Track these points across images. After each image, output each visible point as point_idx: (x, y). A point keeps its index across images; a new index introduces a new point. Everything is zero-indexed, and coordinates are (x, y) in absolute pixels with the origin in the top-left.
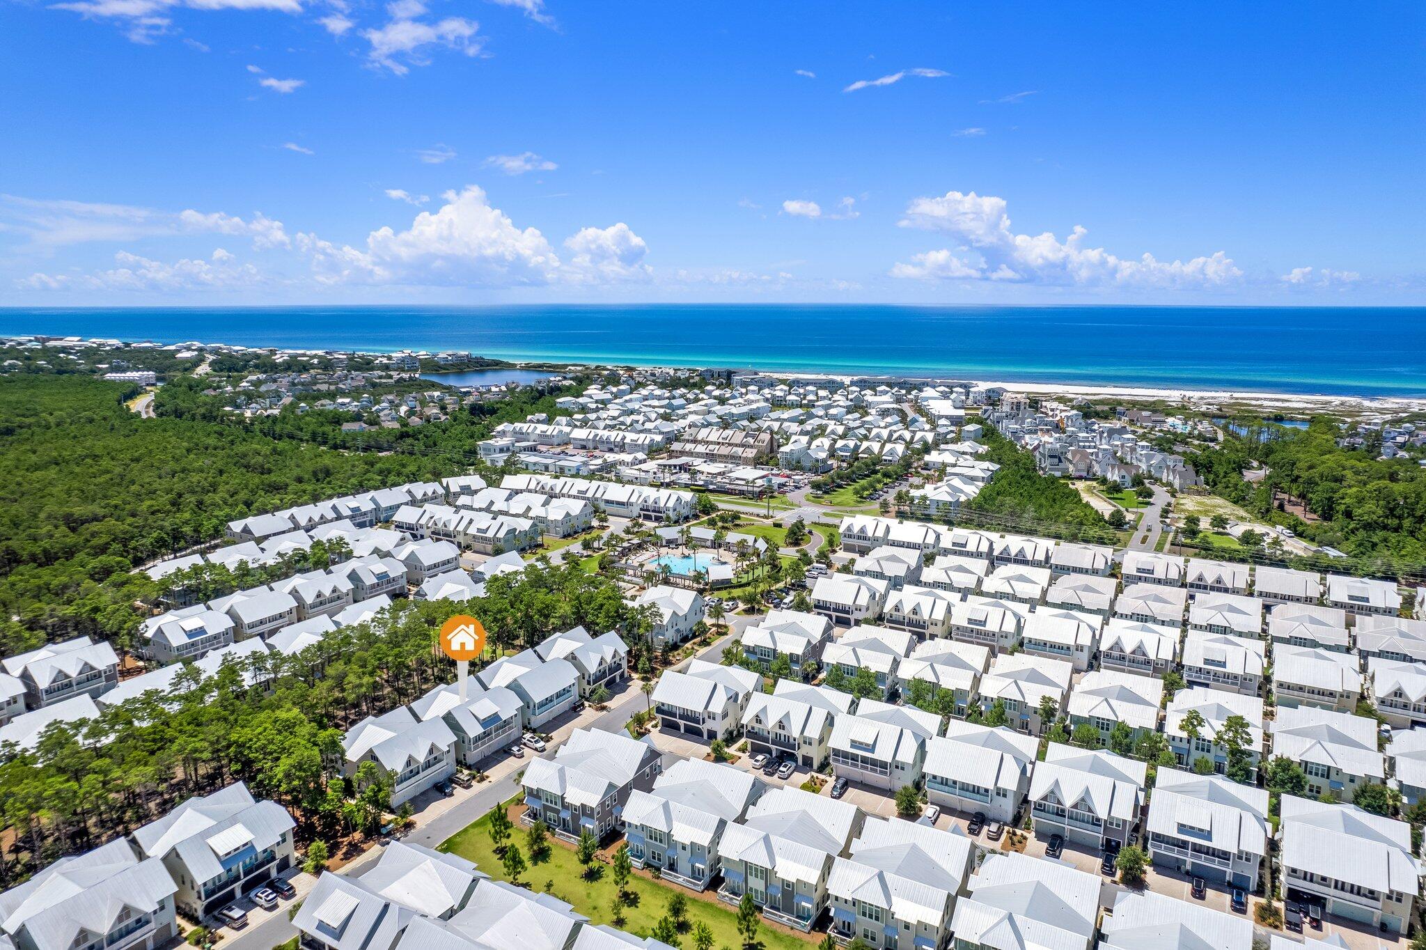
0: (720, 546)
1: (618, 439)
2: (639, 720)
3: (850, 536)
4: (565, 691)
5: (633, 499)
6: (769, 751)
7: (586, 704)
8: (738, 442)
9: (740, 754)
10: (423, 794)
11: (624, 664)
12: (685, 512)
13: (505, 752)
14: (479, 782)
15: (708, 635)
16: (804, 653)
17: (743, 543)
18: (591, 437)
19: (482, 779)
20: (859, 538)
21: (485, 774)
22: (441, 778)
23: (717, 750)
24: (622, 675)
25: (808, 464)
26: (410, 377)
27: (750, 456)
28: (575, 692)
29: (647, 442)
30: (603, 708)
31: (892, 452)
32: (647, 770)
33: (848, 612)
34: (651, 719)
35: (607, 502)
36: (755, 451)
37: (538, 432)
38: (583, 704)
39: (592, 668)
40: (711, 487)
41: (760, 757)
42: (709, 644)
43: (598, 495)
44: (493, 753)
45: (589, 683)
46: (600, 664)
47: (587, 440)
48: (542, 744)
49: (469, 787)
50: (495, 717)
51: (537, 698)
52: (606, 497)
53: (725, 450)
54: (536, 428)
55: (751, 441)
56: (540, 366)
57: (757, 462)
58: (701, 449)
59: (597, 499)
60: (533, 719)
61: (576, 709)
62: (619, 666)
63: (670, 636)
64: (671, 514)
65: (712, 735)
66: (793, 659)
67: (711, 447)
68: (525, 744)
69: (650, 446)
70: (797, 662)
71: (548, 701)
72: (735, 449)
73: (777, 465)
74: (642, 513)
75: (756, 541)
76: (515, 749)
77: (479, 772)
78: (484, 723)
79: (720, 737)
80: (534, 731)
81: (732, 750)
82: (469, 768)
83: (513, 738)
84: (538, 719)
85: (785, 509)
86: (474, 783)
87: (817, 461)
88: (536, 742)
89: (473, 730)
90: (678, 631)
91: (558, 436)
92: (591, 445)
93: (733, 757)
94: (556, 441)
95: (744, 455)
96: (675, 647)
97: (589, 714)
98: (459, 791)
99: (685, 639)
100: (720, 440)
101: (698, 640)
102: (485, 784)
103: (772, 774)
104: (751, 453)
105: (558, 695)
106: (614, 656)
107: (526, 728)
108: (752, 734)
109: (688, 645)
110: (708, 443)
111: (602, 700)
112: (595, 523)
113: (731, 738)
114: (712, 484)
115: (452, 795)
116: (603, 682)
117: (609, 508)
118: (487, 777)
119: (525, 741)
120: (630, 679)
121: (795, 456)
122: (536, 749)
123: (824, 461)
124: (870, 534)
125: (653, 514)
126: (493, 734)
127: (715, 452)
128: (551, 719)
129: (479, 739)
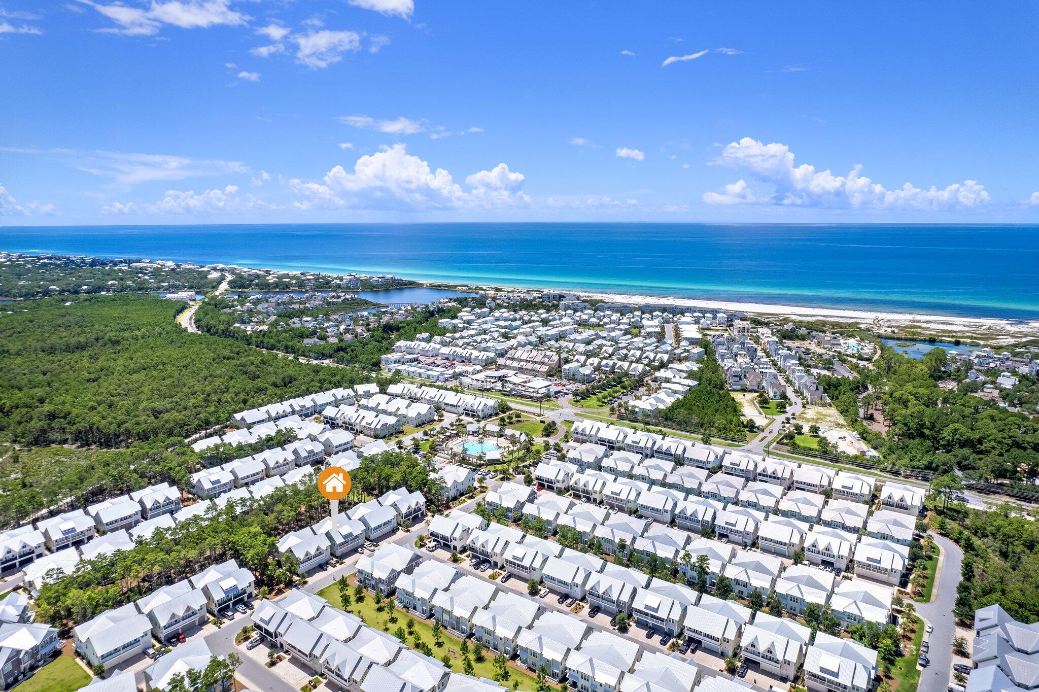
0: (502, 436)
1: (467, 355)
2: (421, 539)
4: (389, 522)
5: (460, 404)
6: (479, 558)
7: (400, 528)
8: (539, 360)
9: (466, 558)
10: (314, 568)
11: (424, 509)
12: (490, 412)
13: (355, 551)
14: (340, 564)
15: (475, 492)
16: (515, 507)
17: (513, 435)
18: (451, 353)
19: (342, 563)
20: (582, 435)
21: (343, 561)
22: (323, 562)
23: (454, 555)
24: (422, 514)
25: (579, 377)
28: (395, 522)
29: (484, 358)
30: (408, 531)
31: (635, 370)
32: (414, 564)
34: (429, 538)
35: (446, 404)
36: (547, 367)
37: (420, 348)
38: (398, 529)
39: (404, 510)
40: (514, 393)
41: (474, 560)
42: (474, 498)
43: (441, 400)
44: (349, 551)
45: (402, 518)
46: (409, 508)
47: (449, 354)
48: (373, 548)
49: (335, 566)
50: (351, 534)
51: (373, 525)
52: (446, 401)
53: (529, 366)
54: (419, 345)
55: (546, 360)
56: (439, 286)
57: (550, 374)
58: (515, 364)
59: (440, 402)
60: (371, 535)
61: (394, 531)
62: (420, 509)
63: (452, 493)
64: (480, 413)
65: (455, 548)
66: (509, 509)
67: (522, 363)
68: (365, 548)
69: (486, 360)
70: (511, 511)
71: (379, 526)
72: (536, 365)
73: (561, 378)
74: (465, 411)
75: (521, 434)
76: (360, 550)
77: (340, 560)
78: (345, 537)
79: (458, 549)
80: (371, 541)
81: (463, 556)
82: (337, 557)
83: (360, 544)
84: (373, 536)
85: (553, 410)
86: (337, 565)
87: (584, 376)
88: (371, 547)
89: (339, 540)
90: (458, 490)
91: (432, 351)
92: (451, 358)
93: (462, 559)
94: (431, 354)
95: (541, 370)
96: (455, 499)
97: (401, 534)
98: (330, 568)
99: (462, 494)
100: (528, 359)
101: (468, 495)
102: (343, 566)
103: (477, 569)
104: (545, 369)
105: (385, 524)
106: (417, 505)
107: (367, 539)
108: (472, 549)
109: (462, 498)
110: (521, 360)
111: (407, 527)
112: (436, 418)
113: (464, 550)
114: (515, 390)
115: (326, 570)
116: (411, 517)
117: (447, 408)
118: (344, 563)
119: (365, 546)
120: (426, 515)
121: (572, 371)
122: (371, 550)
123: (588, 375)
124: (588, 432)
125: (471, 413)
126: (349, 542)
127: (523, 367)
128: (380, 536)
129: (342, 544)
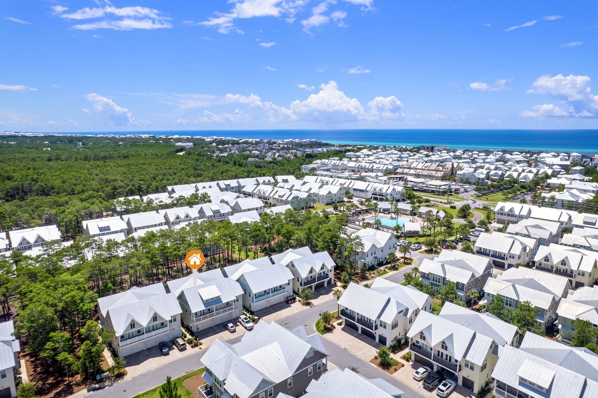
0: (415, 214)
1: (370, 167)
2: (326, 318)
3: (502, 214)
4: (281, 287)
5: (368, 189)
6: (431, 367)
7: (298, 298)
8: (434, 169)
9: (403, 362)
10: (149, 349)
11: (332, 275)
12: (398, 197)
13: (224, 326)
14: (192, 347)
15: (398, 263)
16: (468, 283)
17: (429, 213)
18: (357, 166)
19: (196, 345)
20: (509, 215)
21: (201, 341)
22: (166, 339)
23: (383, 355)
24: (329, 282)
25: (473, 181)
26: (287, 146)
27: (440, 175)
28: (290, 289)
29: (384, 168)
30: (308, 304)
31: (525, 177)
32: (310, 368)
33: (503, 259)
34: (338, 318)
35: (355, 190)
36: (442, 173)
37: (332, 163)
38: (294, 299)
39: (304, 274)
40: (415, 188)
41: (421, 370)
42: (397, 269)
43: (350, 186)
44: (216, 326)
45: (301, 285)
46: (311, 272)
47: (355, 167)
48: (252, 324)
49: (185, 349)
50: (217, 300)
51: (255, 290)
52: (354, 187)
53: (425, 173)
54: (331, 162)
55: (441, 168)
57: (443, 179)
58: (412, 172)
59: (349, 188)
60: (251, 304)
61: (288, 302)
62: (327, 276)
63: (370, 260)
64: (389, 197)
65: (383, 341)
66: (459, 286)
67: (418, 171)
68: (240, 322)
69: (386, 170)
70: (462, 289)
71: (266, 293)
72: (431, 172)
73: (455, 181)
74: (373, 196)
75: (438, 212)
76: (230, 325)
77: (196, 339)
78: (206, 303)
79: (389, 343)
80: (252, 313)
81: (397, 357)
82: (192, 334)
83: (234, 316)
84: (256, 306)
85: (458, 201)
86: (188, 347)
87: (479, 179)
88: (247, 322)
89: (196, 307)
90: (376, 258)
91: (341, 165)
92: (356, 170)
93: (397, 363)
94: (340, 168)
95: (436, 175)
96: (372, 268)
97: (297, 307)
98: (175, 354)
99: (381, 264)
100: (424, 168)
101: (389, 266)
102: (197, 349)
103: (431, 390)
104: (440, 174)
105: (275, 290)
106: (322, 268)
107: (247, 309)
108: (416, 347)
109: (382, 268)
110: (416, 169)
111: (307, 298)
112: (346, 199)
113: (398, 346)
114: (416, 186)
115: (167, 354)
116: (313, 285)
117: (356, 193)
118: (201, 344)
119: (240, 320)
120: (335, 285)
121: (466, 177)
122: (246, 328)
123: (483, 179)
125: (379, 197)
126: (215, 312)
127: (420, 173)
128: (268, 306)
129: (202, 314)
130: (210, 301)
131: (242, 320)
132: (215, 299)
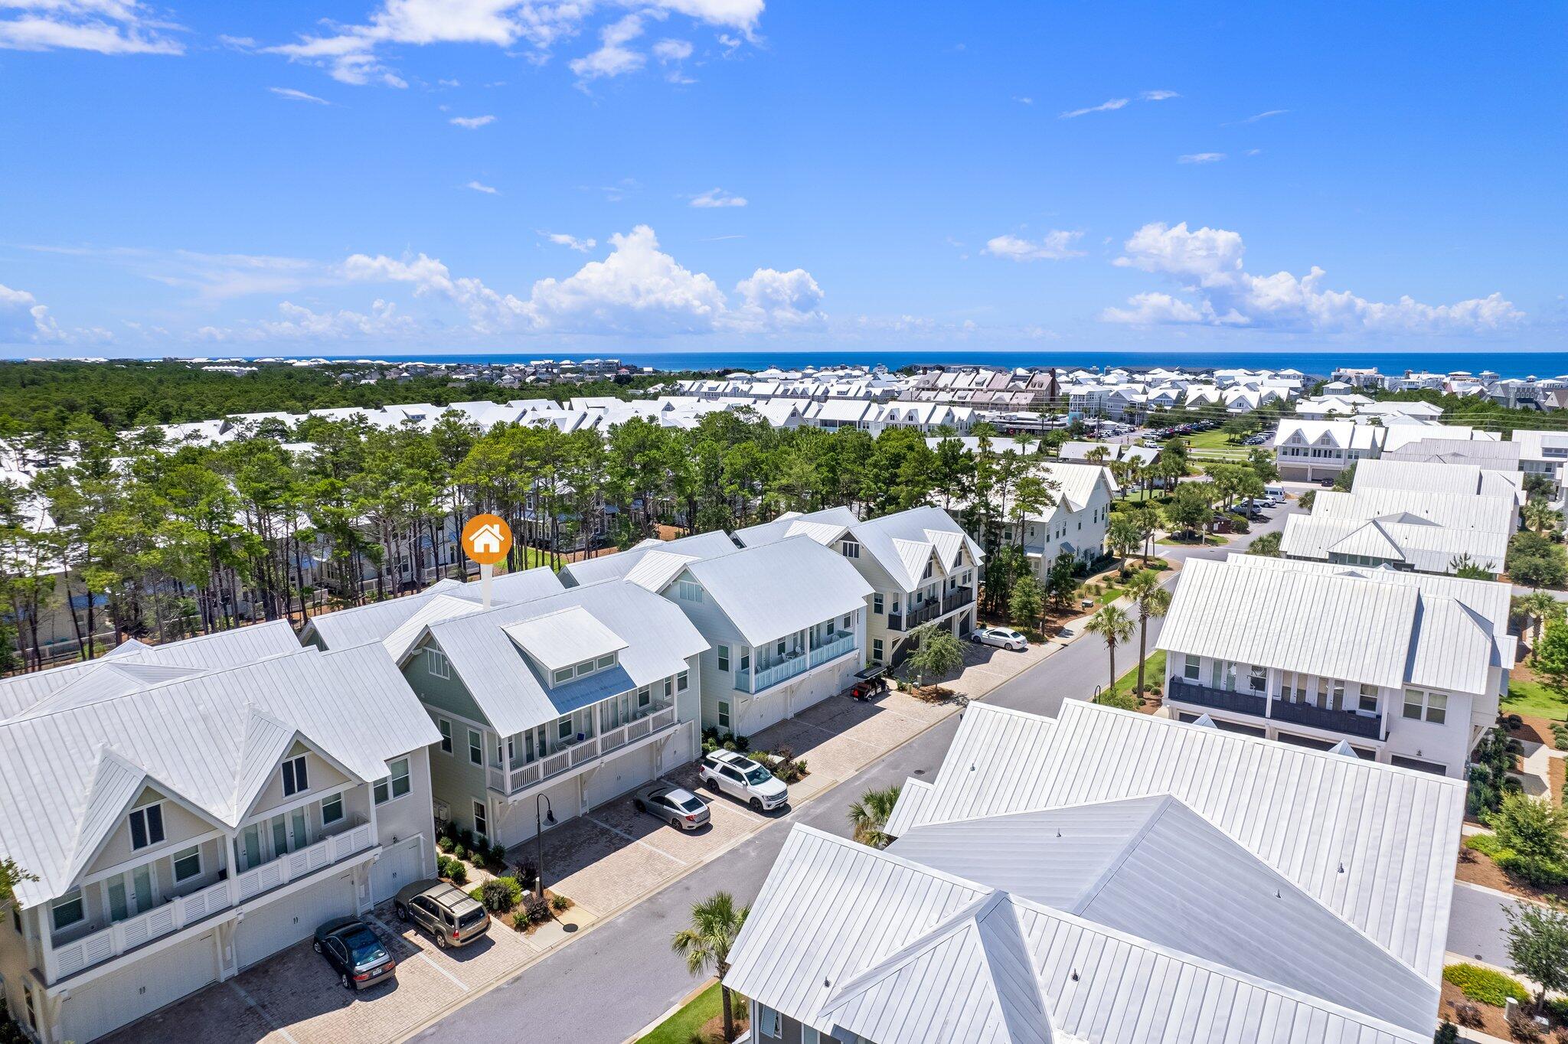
3: (1295, 452)
4: (831, 632)
8: (1002, 387)
10: (255, 974)
13: (640, 807)
14: (521, 926)
15: (1129, 567)
17: (1097, 456)
19: (539, 916)
20: (1316, 453)
21: (557, 890)
22: (356, 901)
24: (965, 624)
25: (1119, 411)
27: (1024, 402)
28: (859, 639)
30: (945, 697)
31: (1240, 402)
36: (1031, 396)
39: (911, 577)
44: (596, 811)
48: (773, 786)
57: (1032, 408)
60: (738, 705)
61: (862, 693)
62: (963, 595)
63: (1053, 555)
68: (712, 785)
72: (998, 394)
75: (1120, 453)
76: (679, 797)
77: (528, 884)
80: (741, 745)
82: (493, 860)
83: (669, 761)
86: (499, 928)
87: (1133, 405)
88: (754, 777)
89: (511, 708)
90: (1067, 547)
95: (1015, 401)
96: (1069, 581)
97: (904, 710)
100: (973, 386)
101: (1111, 573)
102: (549, 934)
104: (1025, 399)
106: (928, 571)
107: (720, 725)
109: (1095, 582)
116: (931, 624)
118: (562, 905)
119: (713, 773)
121: (1094, 403)
122: (754, 804)
123: (1142, 407)
124: (1343, 444)
126: (599, 737)
127: (968, 399)
128: (790, 715)
129: (536, 749)
130: (576, 676)
131: (725, 771)
132: (597, 669)
